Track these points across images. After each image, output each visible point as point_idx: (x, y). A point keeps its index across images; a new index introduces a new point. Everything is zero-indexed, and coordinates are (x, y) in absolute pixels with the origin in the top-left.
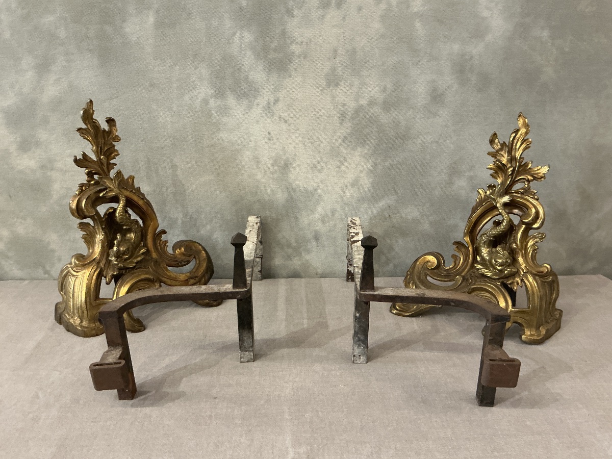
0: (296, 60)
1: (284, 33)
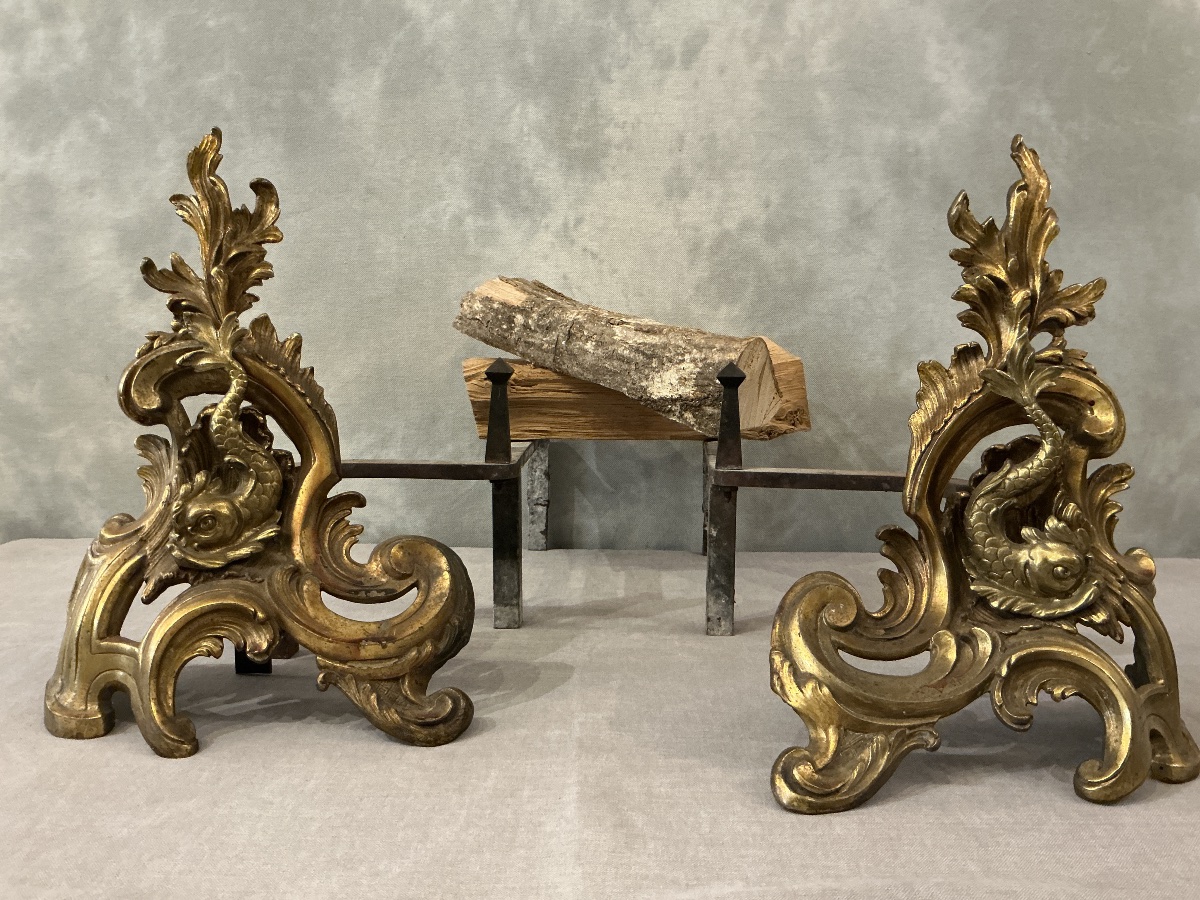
0: (614, 152)
1: (594, 107)
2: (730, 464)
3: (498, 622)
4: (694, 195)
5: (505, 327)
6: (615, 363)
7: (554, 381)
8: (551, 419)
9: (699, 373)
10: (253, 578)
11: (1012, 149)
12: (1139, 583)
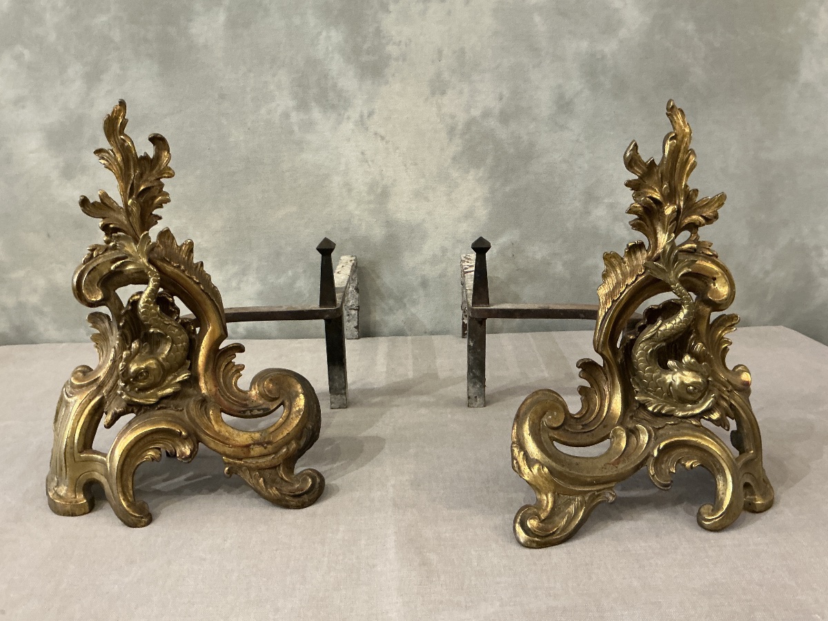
0: (393, 63)
1: (378, 32)
2: (482, 303)
3: (333, 405)
4: (449, 92)
10: (176, 407)
11: (667, 109)
12: (739, 390)
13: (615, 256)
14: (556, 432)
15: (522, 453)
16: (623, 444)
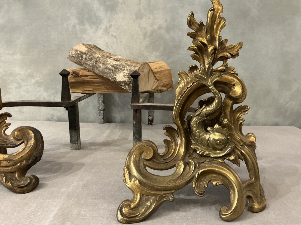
0: (120, 5)
2: (136, 102)
3: (72, 148)
4: (144, 18)
5: (80, 59)
6: (107, 70)
7: (93, 75)
8: (93, 87)
9: (129, 74)
12: (248, 146)
13: (184, 73)
14: (148, 162)
15: (128, 172)
16: (182, 170)
